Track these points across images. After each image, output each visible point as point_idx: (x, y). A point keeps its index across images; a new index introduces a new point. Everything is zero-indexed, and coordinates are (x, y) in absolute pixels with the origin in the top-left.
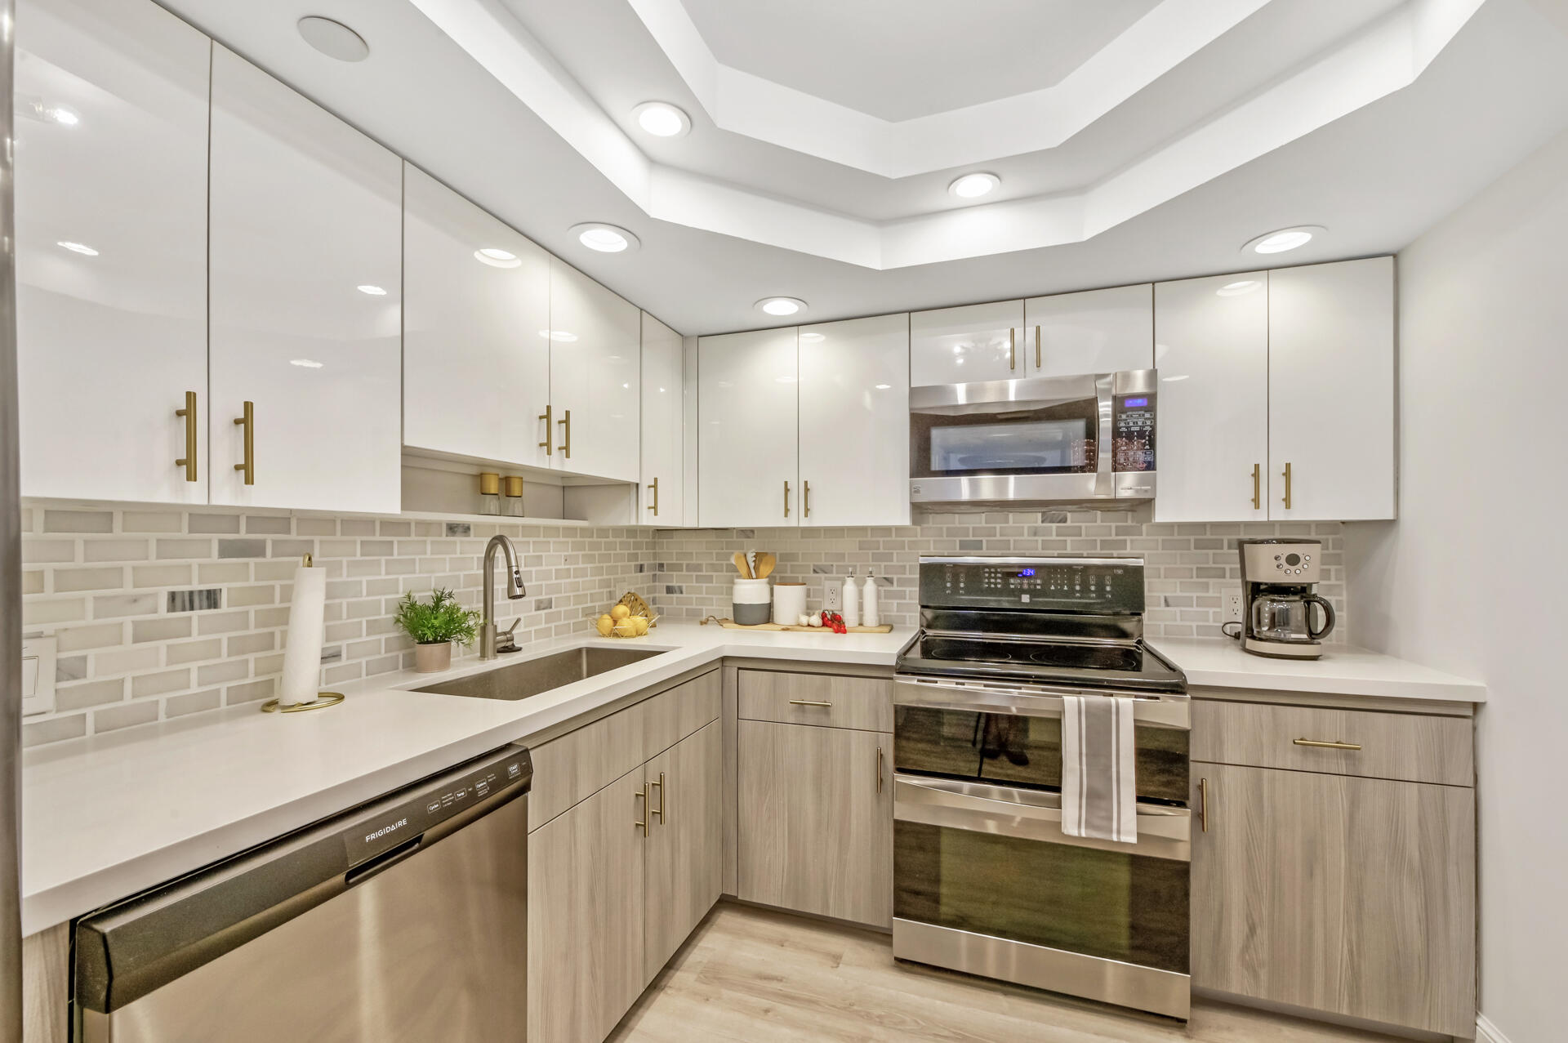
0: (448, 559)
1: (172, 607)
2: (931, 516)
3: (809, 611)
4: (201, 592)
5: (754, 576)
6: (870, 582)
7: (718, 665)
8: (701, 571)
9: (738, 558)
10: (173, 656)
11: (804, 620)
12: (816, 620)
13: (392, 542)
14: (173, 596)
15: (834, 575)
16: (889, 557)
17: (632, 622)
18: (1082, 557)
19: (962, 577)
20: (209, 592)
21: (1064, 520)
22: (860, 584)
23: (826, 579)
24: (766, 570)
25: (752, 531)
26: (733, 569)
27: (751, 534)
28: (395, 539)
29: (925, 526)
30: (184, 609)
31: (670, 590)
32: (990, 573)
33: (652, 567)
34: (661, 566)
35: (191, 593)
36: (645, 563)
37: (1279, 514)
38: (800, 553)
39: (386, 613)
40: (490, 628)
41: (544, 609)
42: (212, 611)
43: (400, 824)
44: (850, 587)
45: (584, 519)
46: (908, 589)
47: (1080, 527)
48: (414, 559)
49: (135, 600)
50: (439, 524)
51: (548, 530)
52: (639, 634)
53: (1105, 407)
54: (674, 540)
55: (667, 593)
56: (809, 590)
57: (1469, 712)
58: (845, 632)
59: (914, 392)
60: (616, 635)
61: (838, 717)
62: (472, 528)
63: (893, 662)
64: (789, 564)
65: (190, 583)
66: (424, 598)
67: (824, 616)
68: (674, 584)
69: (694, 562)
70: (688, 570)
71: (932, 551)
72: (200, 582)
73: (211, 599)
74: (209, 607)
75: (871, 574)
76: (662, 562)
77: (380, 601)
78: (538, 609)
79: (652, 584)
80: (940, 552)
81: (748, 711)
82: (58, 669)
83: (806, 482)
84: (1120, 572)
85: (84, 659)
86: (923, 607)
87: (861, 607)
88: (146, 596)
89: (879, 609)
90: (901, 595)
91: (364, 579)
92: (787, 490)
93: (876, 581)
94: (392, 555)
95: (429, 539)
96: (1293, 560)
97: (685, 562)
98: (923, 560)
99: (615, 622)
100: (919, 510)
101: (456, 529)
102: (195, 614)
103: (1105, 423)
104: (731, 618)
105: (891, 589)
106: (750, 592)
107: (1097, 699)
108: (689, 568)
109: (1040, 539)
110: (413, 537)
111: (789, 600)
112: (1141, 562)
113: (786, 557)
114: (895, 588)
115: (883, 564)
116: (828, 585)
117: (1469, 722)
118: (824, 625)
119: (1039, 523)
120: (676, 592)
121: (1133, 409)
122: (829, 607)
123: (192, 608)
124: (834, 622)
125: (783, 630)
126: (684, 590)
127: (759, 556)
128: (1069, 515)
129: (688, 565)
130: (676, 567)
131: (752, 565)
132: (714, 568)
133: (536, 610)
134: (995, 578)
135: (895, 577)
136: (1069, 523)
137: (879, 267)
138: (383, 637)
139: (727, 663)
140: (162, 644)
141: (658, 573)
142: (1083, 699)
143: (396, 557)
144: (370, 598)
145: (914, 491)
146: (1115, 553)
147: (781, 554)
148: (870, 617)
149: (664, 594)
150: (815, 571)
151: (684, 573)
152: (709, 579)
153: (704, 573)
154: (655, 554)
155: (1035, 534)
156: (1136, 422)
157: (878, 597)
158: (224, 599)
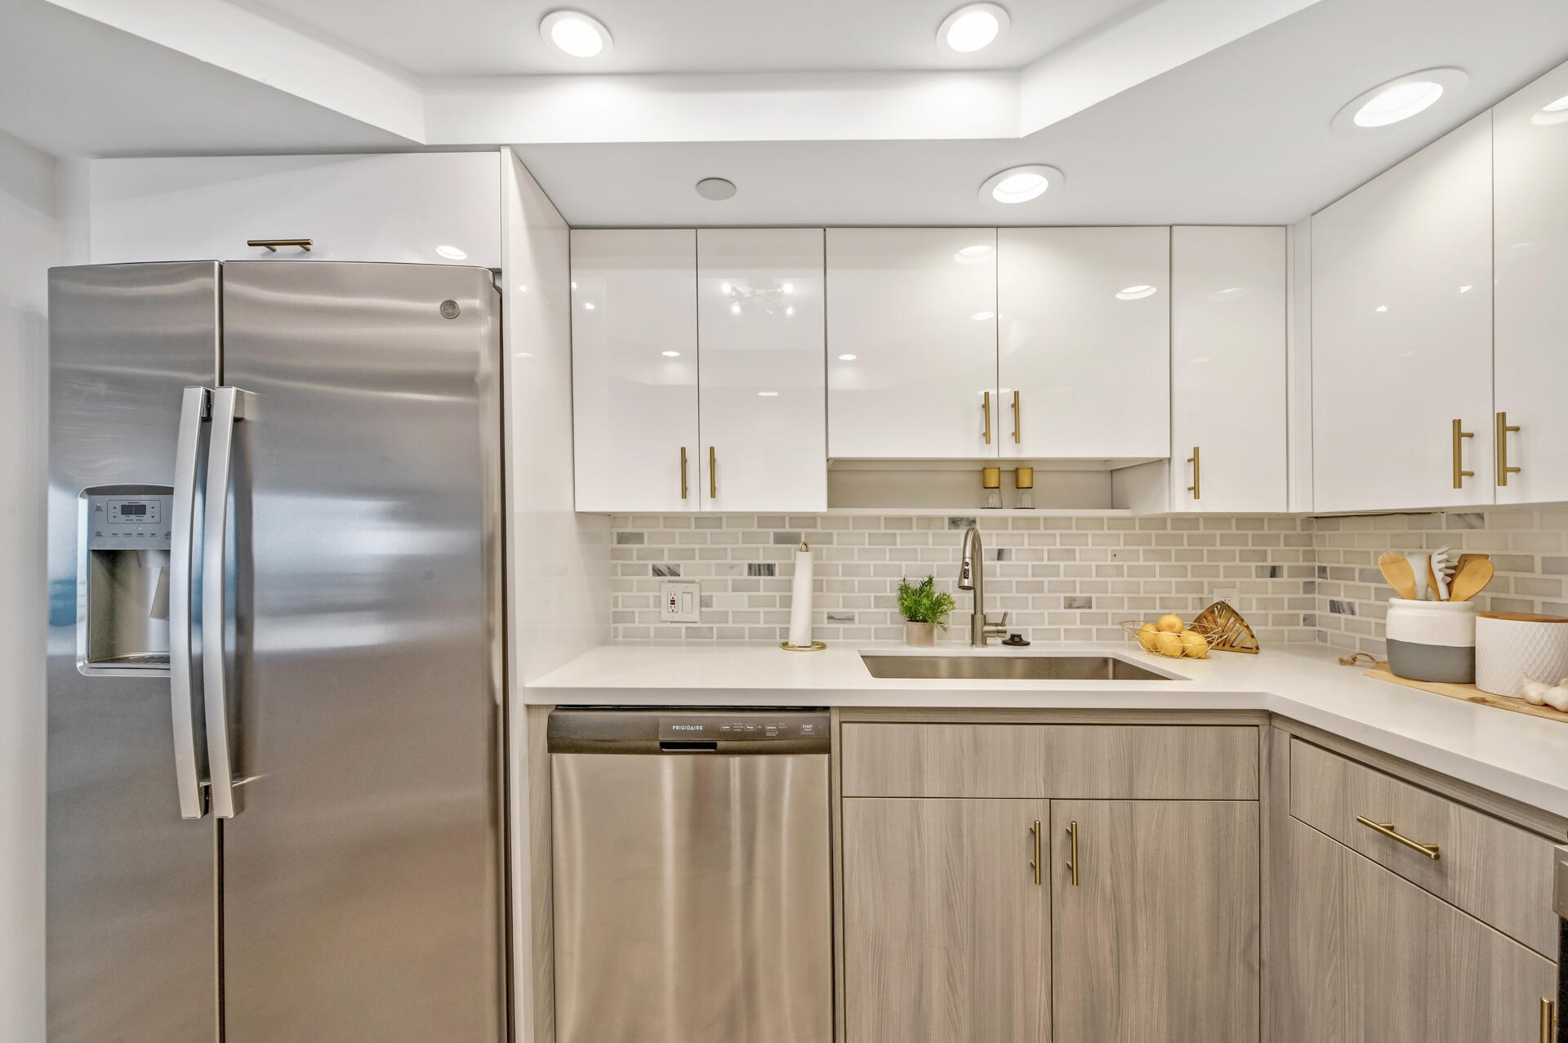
0: (951, 550)
1: (750, 574)
4: (764, 565)
5: (1440, 596)
10: (753, 602)
13: (895, 534)
14: (750, 566)
20: (768, 565)
24: (1465, 585)
28: (898, 532)
30: (756, 575)
31: (1335, 607)
33: (1301, 572)
34: (1323, 570)
35: (759, 565)
36: (1285, 564)
39: (891, 592)
40: (979, 617)
41: (1078, 608)
42: (770, 577)
43: (697, 728)
45: (1127, 508)
48: (916, 549)
49: (732, 567)
50: (942, 518)
51: (1082, 522)
54: (1341, 531)
55: (1332, 611)
62: (978, 521)
65: (759, 559)
66: (915, 582)
68: (1341, 598)
70: (1362, 579)
72: (764, 559)
73: (770, 570)
74: (769, 575)
77: (885, 581)
78: (1070, 606)
82: (701, 601)
85: (711, 596)
88: (737, 565)
91: (872, 563)
94: (895, 545)
95: (930, 532)
97: (1357, 567)
101: (959, 523)
102: (762, 578)
108: (1365, 575)
110: (915, 530)
123: (760, 575)
125: (1494, 704)
126: (1357, 610)
129: (1362, 571)
130: (1344, 574)
133: (1065, 608)
138: (889, 611)
140: (746, 594)
141: (1318, 580)
143: (898, 546)
144: (876, 578)
149: (1327, 613)
151: (1357, 583)
154: (1300, 551)
158: (777, 570)
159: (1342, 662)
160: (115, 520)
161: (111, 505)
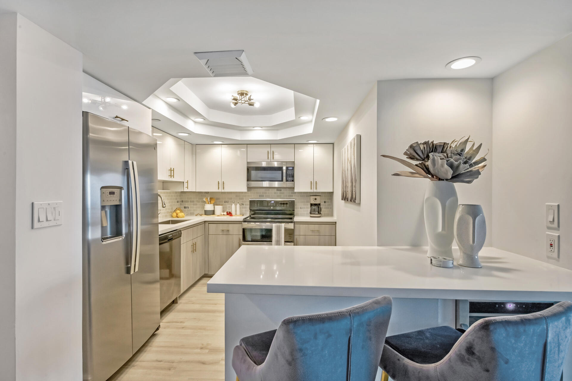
2: (253, 189)
3: (223, 211)
5: (210, 203)
6: (238, 204)
7: (204, 223)
8: (194, 202)
9: (206, 199)
11: (223, 214)
12: (225, 213)
15: (230, 203)
16: (242, 199)
17: (181, 214)
18: (284, 199)
19: (259, 203)
21: (281, 191)
22: (236, 205)
23: (227, 204)
24: (212, 202)
25: (208, 192)
26: (205, 202)
27: (207, 193)
29: (251, 191)
31: (185, 208)
32: (265, 202)
33: (180, 202)
34: (182, 201)
36: (179, 200)
37: (315, 191)
38: (221, 198)
43: (171, 236)
44: (233, 206)
45: (169, 190)
46: (247, 206)
47: (284, 192)
52: (183, 217)
53: (284, 168)
54: (187, 194)
56: (223, 207)
57: (335, 224)
58: (232, 216)
59: (248, 163)
60: (178, 217)
61: (231, 233)
63: (242, 220)
64: (218, 200)
67: (227, 213)
68: (186, 206)
69: (192, 200)
71: (253, 197)
75: (238, 203)
76: (183, 200)
79: (180, 206)
80: (254, 197)
81: (211, 233)
83: (223, 182)
84: (290, 202)
86: (250, 210)
87: (236, 211)
89: (240, 211)
90: (246, 208)
92: (219, 183)
93: (239, 204)
96: (316, 199)
97: (189, 200)
98: (250, 199)
99: (177, 214)
100: (249, 188)
103: (284, 171)
104: (204, 214)
105: (243, 206)
106: (209, 207)
107: (278, 224)
108: (191, 202)
109: (276, 194)
111: (219, 209)
112: (294, 200)
113: (217, 199)
114: (244, 206)
115: (241, 200)
116: (228, 206)
117: (335, 225)
118: (227, 214)
119: (276, 191)
120: (187, 208)
121: (290, 170)
122: (228, 211)
124: (229, 214)
125: (218, 216)
126: (189, 207)
127: (211, 199)
128: (282, 190)
129: (190, 201)
130: (187, 202)
131: (209, 201)
132: (198, 202)
134: (266, 203)
135: (244, 203)
136: (282, 191)
137: (240, 139)
139: (206, 223)
141: (182, 203)
142: (276, 224)
145: (248, 185)
146: (291, 198)
147: (216, 198)
148: (238, 213)
150: (225, 202)
151: (189, 203)
152: (197, 204)
153: (195, 203)
154: (181, 198)
155: (275, 194)
156: (290, 172)
157: (240, 208)
159: (196, 215)
160: (107, 196)
161: (107, 192)
